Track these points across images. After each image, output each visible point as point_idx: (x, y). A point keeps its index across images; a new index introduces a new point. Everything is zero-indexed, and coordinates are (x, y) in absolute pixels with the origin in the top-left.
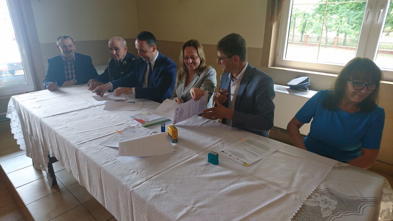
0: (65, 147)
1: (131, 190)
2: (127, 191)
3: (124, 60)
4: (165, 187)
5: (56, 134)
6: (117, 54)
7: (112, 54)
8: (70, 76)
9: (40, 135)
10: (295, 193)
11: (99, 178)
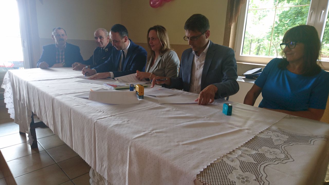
0: (44, 100)
1: (95, 121)
2: (91, 123)
3: (106, 48)
4: (127, 120)
5: (38, 90)
6: (101, 41)
7: (97, 42)
8: (60, 61)
9: (26, 97)
10: (247, 129)
11: (69, 120)
